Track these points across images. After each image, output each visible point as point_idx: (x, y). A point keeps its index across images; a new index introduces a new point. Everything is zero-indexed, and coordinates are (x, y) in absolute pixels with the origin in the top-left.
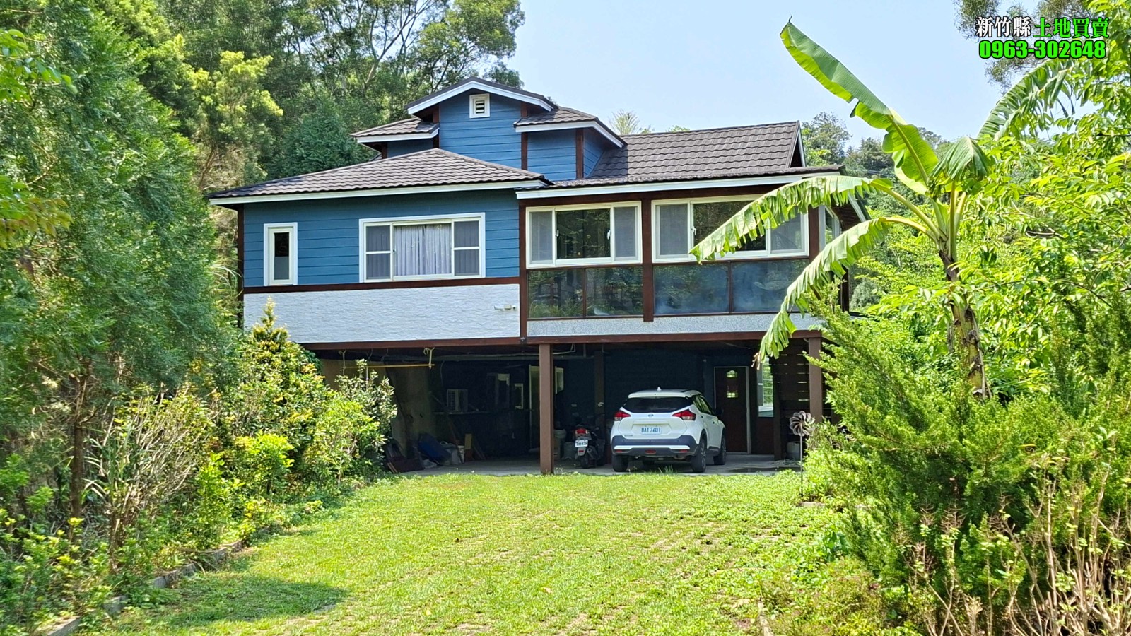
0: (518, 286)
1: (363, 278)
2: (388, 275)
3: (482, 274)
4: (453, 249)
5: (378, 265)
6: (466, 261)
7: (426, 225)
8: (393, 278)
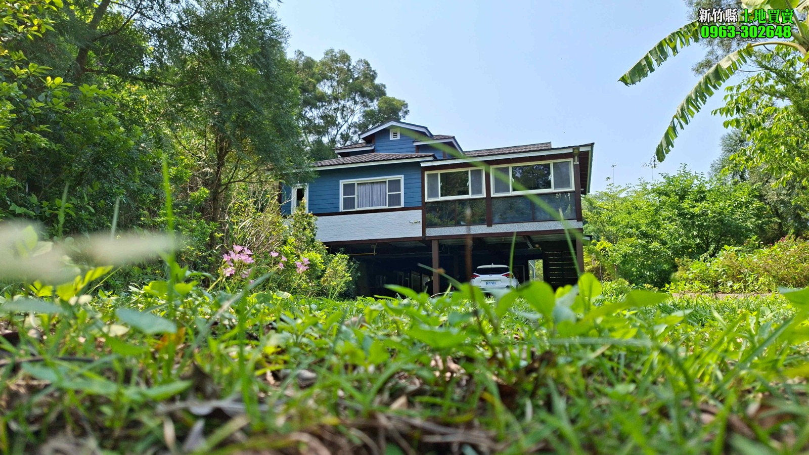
0: (421, 211)
1: (341, 209)
2: (354, 208)
3: (402, 205)
4: (388, 193)
5: (349, 203)
6: (394, 199)
7: (373, 183)
8: (357, 209)
